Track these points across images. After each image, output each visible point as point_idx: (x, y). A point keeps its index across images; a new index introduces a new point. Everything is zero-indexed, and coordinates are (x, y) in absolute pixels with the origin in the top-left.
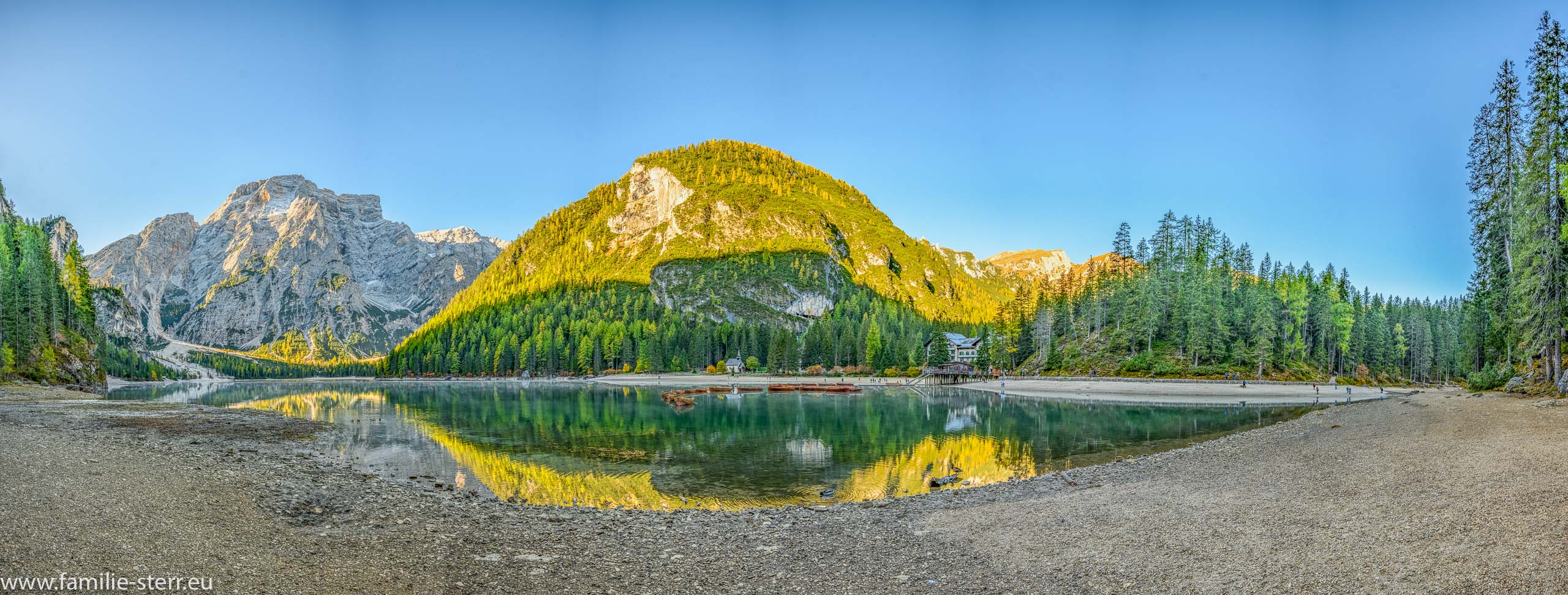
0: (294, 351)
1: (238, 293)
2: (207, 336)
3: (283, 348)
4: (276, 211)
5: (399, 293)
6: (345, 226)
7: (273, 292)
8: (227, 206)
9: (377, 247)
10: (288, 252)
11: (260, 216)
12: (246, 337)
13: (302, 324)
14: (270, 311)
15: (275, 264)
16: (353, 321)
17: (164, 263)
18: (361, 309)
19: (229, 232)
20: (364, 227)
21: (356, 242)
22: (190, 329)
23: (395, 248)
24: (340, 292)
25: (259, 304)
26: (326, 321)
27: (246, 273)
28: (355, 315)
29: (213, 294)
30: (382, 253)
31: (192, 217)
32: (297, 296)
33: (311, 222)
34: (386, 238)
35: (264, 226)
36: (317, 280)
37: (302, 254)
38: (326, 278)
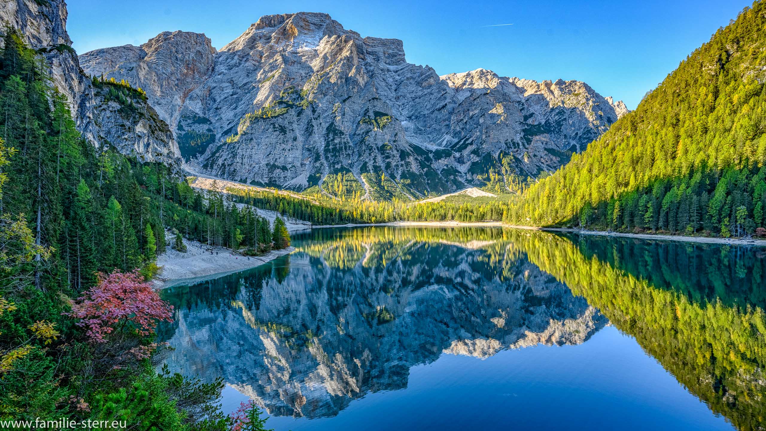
0: (349, 192)
1: (277, 126)
2: (243, 172)
3: (336, 187)
4: (306, 46)
5: (431, 133)
7: (316, 128)
8: (251, 35)
9: (403, 90)
10: (327, 86)
11: (290, 49)
12: (289, 174)
13: (350, 162)
14: (314, 148)
15: (314, 98)
16: (402, 160)
17: (177, 85)
18: (408, 149)
19: (254, 62)
20: (389, 70)
21: (384, 84)
22: (220, 162)
23: (423, 90)
24: (385, 130)
25: (300, 139)
26: (374, 159)
27: (284, 105)
28: (403, 155)
29: (248, 124)
30: (408, 95)
31: (209, 41)
32: (342, 133)
33: (347, 58)
34: (412, 81)
35: (295, 60)
36: (359, 118)
37: (342, 90)
38: (369, 116)
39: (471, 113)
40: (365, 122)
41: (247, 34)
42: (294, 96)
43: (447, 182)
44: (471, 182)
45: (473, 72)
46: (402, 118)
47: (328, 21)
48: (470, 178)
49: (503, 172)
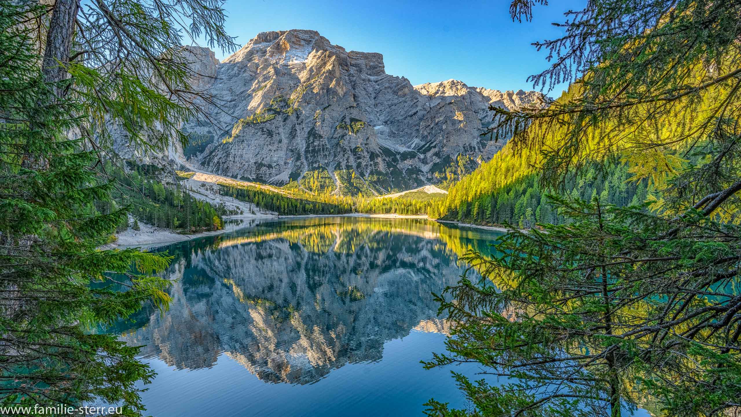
0: (322, 187)
1: (265, 130)
2: (235, 170)
3: (312, 183)
4: (296, 60)
5: (403, 136)
6: (354, 79)
7: (298, 132)
8: (249, 49)
9: (381, 98)
10: (311, 96)
11: (282, 62)
12: (273, 171)
13: (326, 161)
14: (296, 149)
15: (299, 106)
16: (371, 161)
18: (377, 151)
19: (251, 73)
20: (369, 80)
21: (364, 92)
22: (216, 160)
23: (397, 99)
24: (359, 134)
25: (285, 141)
26: (347, 159)
27: (272, 112)
28: (373, 156)
29: (240, 128)
30: (385, 103)
31: (213, 54)
32: (321, 137)
33: (329, 72)
34: (389, 90)
35: (286, 72)
36: (337, 123)
37: (323, 99)
38: (345, 122)
39: (437, 120)
40: (342, 128)
41: (247, 48)
42: (282, 104)
43: (409, 180)
44: (430, 181)
45: (445, 83)
46: (379, 123)
47: (316, 38)
48: (430, 177)
49: (459, 172)
